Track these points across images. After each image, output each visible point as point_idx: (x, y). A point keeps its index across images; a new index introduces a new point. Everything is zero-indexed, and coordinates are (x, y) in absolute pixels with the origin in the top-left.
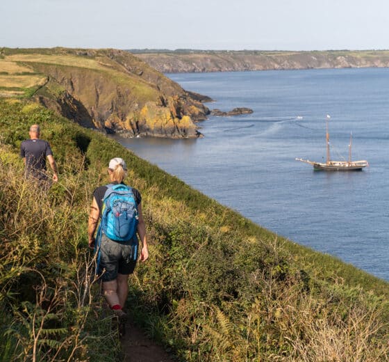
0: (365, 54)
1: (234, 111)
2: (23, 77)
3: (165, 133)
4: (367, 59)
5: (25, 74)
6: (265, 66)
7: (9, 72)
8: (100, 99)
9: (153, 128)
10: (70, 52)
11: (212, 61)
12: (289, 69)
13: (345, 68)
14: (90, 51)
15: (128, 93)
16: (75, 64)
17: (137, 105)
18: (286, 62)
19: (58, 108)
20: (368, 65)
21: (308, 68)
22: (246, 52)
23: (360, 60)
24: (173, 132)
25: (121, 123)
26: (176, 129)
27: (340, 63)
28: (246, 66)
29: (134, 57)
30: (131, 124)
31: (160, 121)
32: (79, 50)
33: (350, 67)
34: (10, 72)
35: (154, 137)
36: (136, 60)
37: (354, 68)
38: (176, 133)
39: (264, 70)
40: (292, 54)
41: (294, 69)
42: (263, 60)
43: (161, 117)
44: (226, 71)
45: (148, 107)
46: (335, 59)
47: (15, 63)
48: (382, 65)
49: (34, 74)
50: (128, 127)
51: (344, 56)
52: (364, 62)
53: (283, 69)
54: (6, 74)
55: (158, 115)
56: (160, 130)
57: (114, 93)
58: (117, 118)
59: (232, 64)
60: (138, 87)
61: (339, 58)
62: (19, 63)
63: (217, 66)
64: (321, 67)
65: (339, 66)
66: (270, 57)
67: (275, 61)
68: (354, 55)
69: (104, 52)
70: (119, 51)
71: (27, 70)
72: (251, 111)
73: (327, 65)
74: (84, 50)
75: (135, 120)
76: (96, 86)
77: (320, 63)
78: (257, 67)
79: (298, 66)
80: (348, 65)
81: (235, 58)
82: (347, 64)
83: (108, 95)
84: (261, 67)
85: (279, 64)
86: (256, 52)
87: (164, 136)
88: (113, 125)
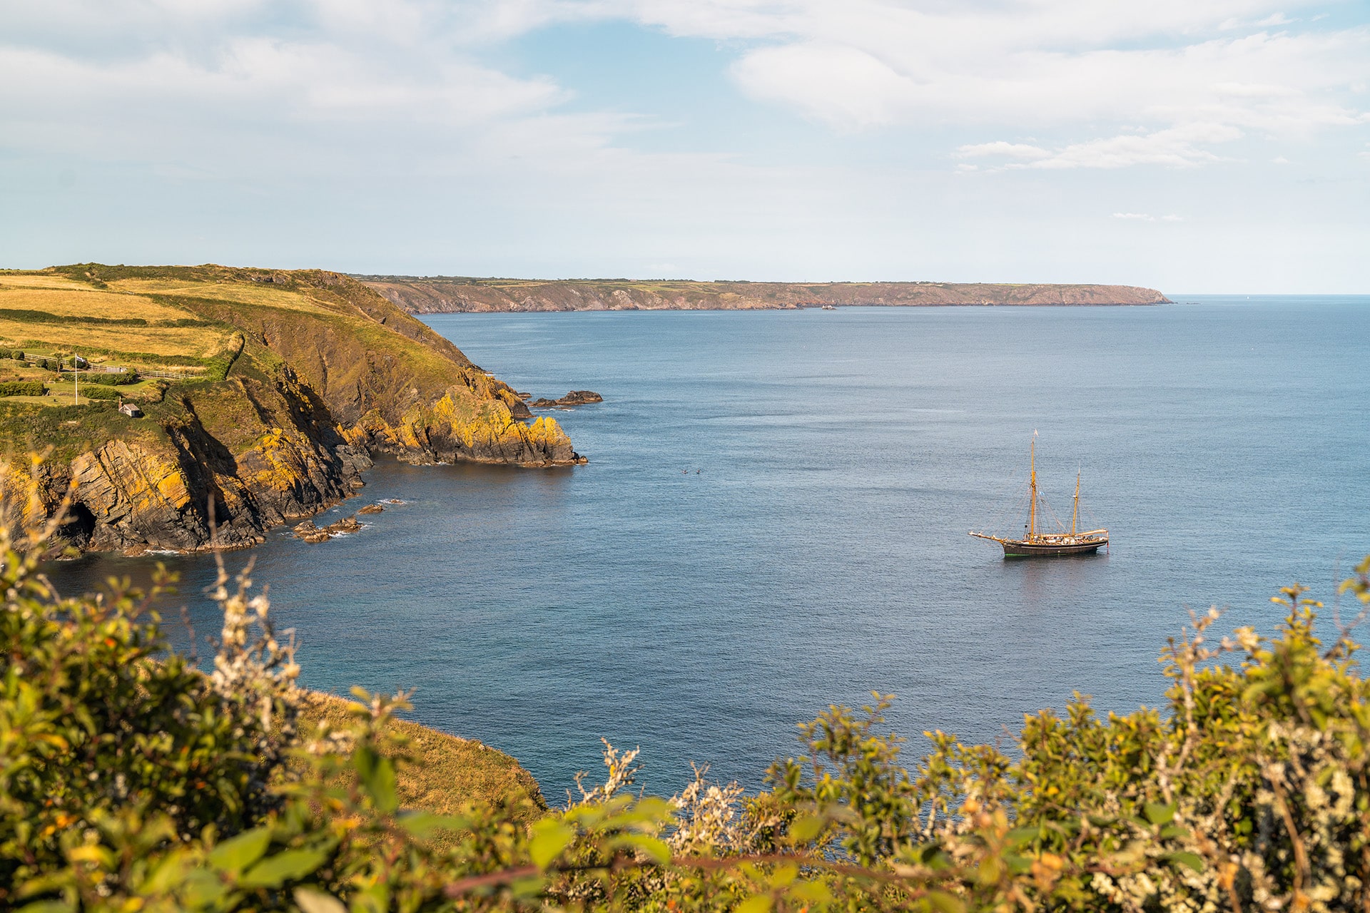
0: (657, 287)
1: (570, 397)
2: (184, 331)
3: (502, 453)
4: (664, 295)
5: (185, 323)
6: (493, 305)
7: (146, 319)
8: (330, 379)
9: (471, 445)
10: (240, 275)
11: (401, 294)
12: (534, 311)
13: (628, 309)
14: (278, 273)
15: (392, 364)
16: (265, 302)
17: (415, 391)
18: (528, 299)
19: (282, 405)
20: (665, 307)
21: (567, 310)
22: (458, 280)
23: (651, 296)
24: (520, 452)
25: (388, 430)
26: (523, 446)
27: (618, 302)
28: (460, 305)
29: (364, 288)
30: (416, 435)
31: (486, 430)
32: (254, 271)
33: (636, 309)
34: (152, 321)
35: (474, 463)
36: (369, 293)
37: (642, 310)
38: (527, 455)
39: (492, 312)
40: (539, 284)
41: (544, 311)
42: (490, 295)
43: (487, 421)
44: (426, 312)
45: (452, 397)
46: (610, 294)
47: (149, 300)
48: (688, 306)
49: (205, 325)
50: (410, 440)
51: (625, 289)
52: (658, 300)
53: (525, 310)
54: (142, 323)
55: (479, 415)
56: (487, 448)
57: (361, 365)
58: (379, 420)
59: (436, 301)
60: (412, 353)
61: (616, 293)
62: (157, 299)
63: (411, 304)
64: (589, 308)
65: (618, 307)
66: (500, 290)
67: (510, 296)
68: (640, 288)
69: (305, 276)
70: (336, 276)
71: (184, 315)
72: (598, 398)
73: (598, 305)
74: (266, 272)
75: (423, 424)
76: (320, 347)
77: (585, 301)
78: (480, 305)
79: (549, 305)
80: (632, 306)
81: (441, 291)
82: (629, 303)
83: (346, 370)
84: (487, 307)
85: (517, 301)
86: (474, 281)
87: (499, 460)
88: (371, 434)
